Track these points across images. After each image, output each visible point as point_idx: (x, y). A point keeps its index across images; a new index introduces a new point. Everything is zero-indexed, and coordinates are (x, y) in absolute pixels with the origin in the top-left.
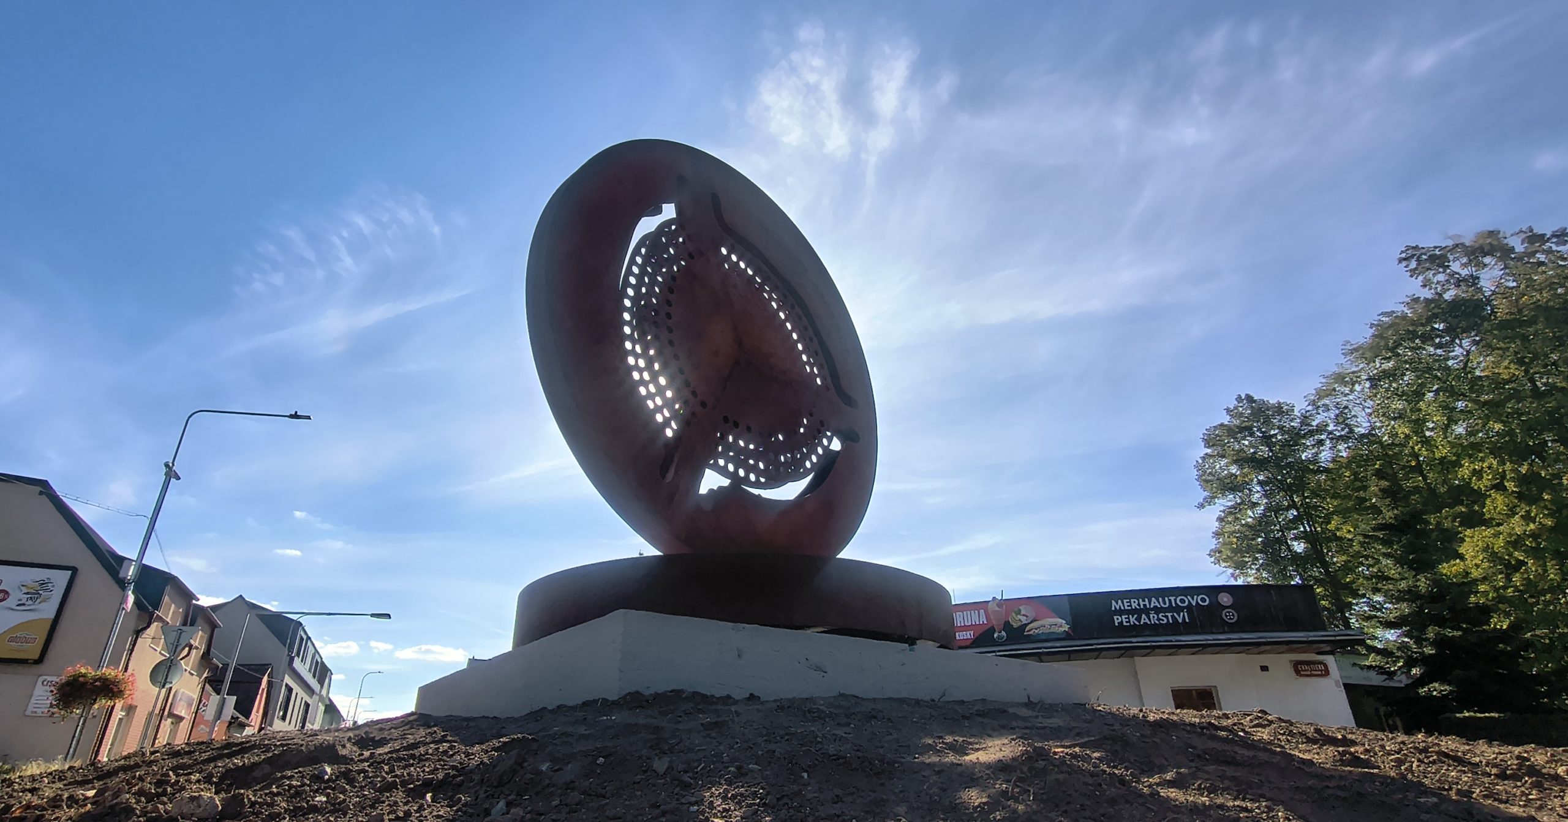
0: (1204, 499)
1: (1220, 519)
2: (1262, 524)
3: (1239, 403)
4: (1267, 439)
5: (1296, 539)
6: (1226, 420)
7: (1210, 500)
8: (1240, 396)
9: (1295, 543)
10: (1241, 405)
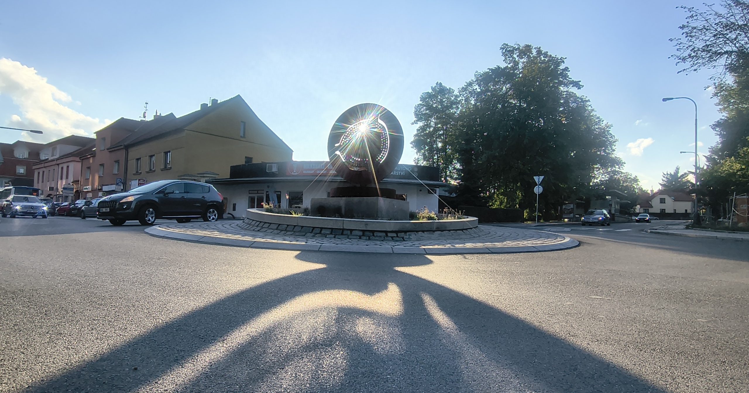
0: (414, 121)
1: (418, 130)
2: (431, 135)
3: (437, 85)
4: (441, 102)
5: (440, 142)
6: (430, 91)
7: (415, 122)
8: (438, 82)
9: (439, 143)
10: (437, 86)
